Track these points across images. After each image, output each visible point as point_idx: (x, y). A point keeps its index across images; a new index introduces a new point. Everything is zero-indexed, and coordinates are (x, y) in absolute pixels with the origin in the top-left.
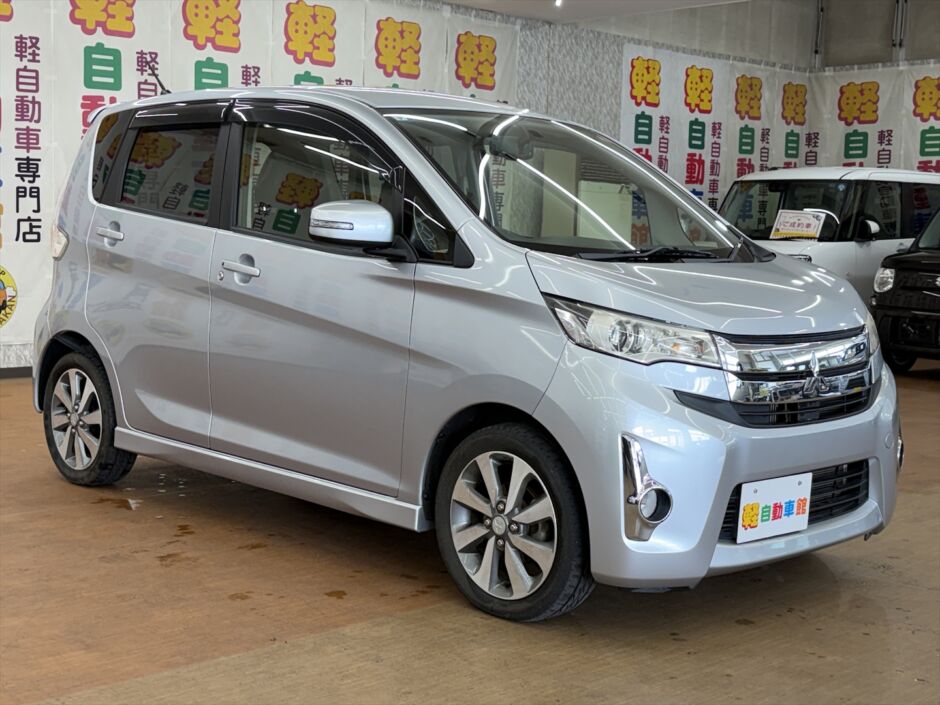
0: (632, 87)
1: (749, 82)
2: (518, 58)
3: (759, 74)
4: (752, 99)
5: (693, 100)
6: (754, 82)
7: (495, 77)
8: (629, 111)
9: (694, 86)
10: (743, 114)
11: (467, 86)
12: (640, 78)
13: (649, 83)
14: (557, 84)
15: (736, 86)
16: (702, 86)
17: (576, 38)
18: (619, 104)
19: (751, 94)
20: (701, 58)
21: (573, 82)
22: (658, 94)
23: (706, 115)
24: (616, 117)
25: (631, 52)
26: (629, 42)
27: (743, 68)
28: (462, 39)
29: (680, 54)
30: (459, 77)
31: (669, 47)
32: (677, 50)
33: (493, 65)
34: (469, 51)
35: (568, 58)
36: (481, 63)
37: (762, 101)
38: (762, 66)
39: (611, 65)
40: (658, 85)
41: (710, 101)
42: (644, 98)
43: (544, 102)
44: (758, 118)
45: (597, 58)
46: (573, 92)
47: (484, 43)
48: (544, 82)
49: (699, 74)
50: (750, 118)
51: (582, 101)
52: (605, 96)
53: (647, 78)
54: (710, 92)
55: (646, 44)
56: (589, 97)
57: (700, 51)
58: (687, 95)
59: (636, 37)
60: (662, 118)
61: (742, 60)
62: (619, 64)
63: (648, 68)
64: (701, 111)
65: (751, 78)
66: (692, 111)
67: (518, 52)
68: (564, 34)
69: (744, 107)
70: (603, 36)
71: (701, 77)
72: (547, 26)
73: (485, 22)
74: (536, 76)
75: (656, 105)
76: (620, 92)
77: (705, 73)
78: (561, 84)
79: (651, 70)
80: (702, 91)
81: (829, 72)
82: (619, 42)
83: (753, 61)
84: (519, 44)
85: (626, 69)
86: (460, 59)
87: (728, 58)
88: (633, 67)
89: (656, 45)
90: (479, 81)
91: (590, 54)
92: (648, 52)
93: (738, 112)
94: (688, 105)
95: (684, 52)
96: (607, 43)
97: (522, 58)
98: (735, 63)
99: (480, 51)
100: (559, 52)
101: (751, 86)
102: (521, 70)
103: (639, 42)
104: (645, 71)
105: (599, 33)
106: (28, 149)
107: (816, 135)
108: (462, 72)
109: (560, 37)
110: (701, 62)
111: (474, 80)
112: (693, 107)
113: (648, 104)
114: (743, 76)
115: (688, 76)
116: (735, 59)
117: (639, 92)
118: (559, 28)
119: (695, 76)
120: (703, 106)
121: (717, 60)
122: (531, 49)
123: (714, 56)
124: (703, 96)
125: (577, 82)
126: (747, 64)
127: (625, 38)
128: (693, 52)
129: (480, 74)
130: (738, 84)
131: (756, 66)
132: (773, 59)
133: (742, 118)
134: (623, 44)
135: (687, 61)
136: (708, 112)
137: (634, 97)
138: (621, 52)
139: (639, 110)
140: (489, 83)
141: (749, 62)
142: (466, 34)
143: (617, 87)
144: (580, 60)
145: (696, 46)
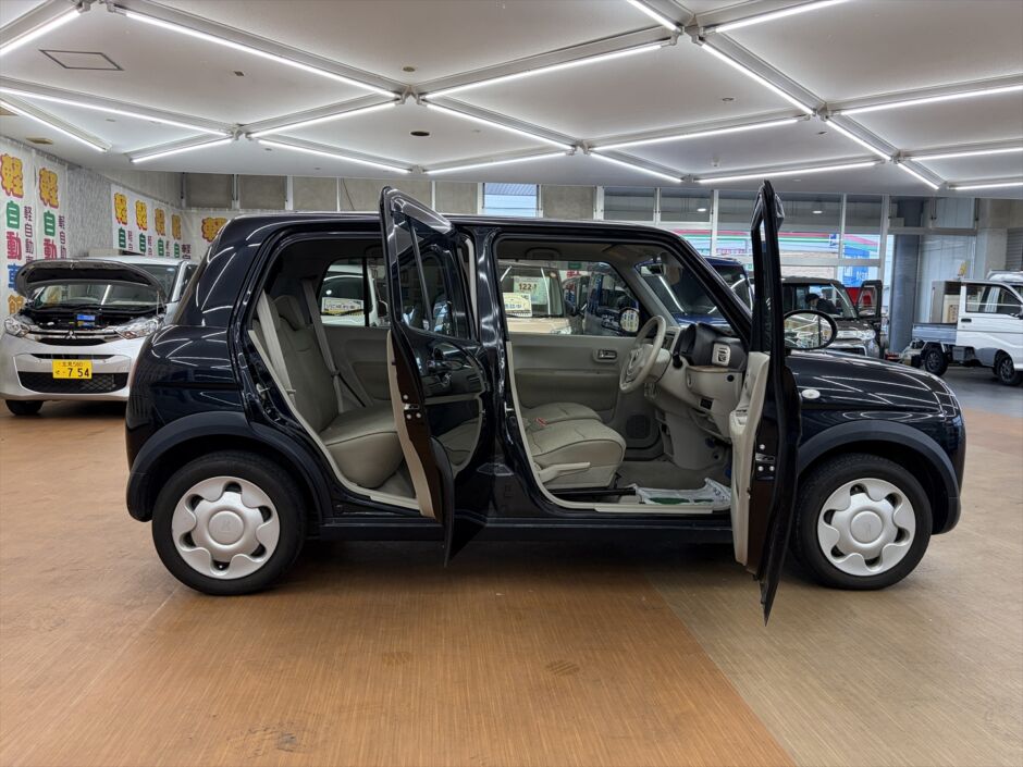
3: (163, 209)
8: (116, 226)
24: (111, 230)
25: (115, 190)
30: (42, 199)
47: (52, 176)
61: (156, 199)
62: (110, 197)
73: (51, 163)
81: (194, 210)
82: (109, 183)
85: (113, 200)
89: (124, 187)
107: (189, 246)
132: (167, 200)
143: (110, 211)
145: (139, 189)
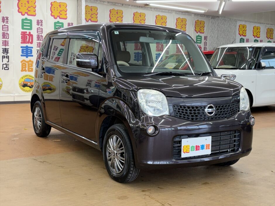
0: (239, 32)
1: (270, 30)
2: (210, 26)
4: (271, 34)
5: (255, 34)
6: (271, 30)
7: (204, 30)
9: (255, 31)
10: (268, 38)
11: (197, 33)
12: (241, 29)
13: (243, 31)
14: (220, 31)
15: (266, 31)
16: (257, 31)
17: (225, 20)
18: (236, 36)
19: (271, 33)
20: (257, 24)
21: (224, 31)
22: (246, 33)
23: (258, 38)
26: (238, 20)
27: (269, 26)
28: (197, 22)
29: (252, 23)
30: (195, 31)
31: (249, 21)
32: (251, 22)
33: (204, 27)
34: (198, 25)
35: (223, 25)
36: (201, 27)
37: (273, 34)
38: (274, 26)
39: (234, 27)
40: (246, 31)
41: (260, 35)
42: (242, 34)
43: (216, 36)
44: (273, 39)
45: (230, 25)
46: (224, 34)
47: (202, 22)
48: (217, 31)
49: (257, 28)
50: (270, 39)
51: (226, 35)
52: (232, 34)
53: (243, 29)
54: (260, 32)
55: (243, 21)
56: (228, 34)
57: (257, 22)
58: (253, 33)
59: (240, 19)
60: (247, 39)
62: (236, 26)
63: (243, 27)
64: (257, 37)
65: (271, 29)
66: (255, 37)
67: (210, 24)
68: (222, 20)
69: (269, 36)
70: (232, 19)
71: (257, 29)
72: (217, 18)
74: (214, 29)
75: (245, 36)
76: (236, 33)
77: (258, 28)
78: (221, 31)
79: (244, 27)
80: (257, 32)
83: (271, 24)
84: (210, 22)
85: (238, 27)
86: (196, 27)
87: (264, 24)
88: (239, 27)
89: (245, 21)
90: (200, 32)
91: (228, 24)
92: (243, 23)
93: (267, 37)
94: (254, 36)
95: (253, 23)
96: (233, 21)
97: (211, 26)
98: (266, 25)
99: (201, 24)
100: (221, 24)
101: (271, 31)
102: (211, 29)
103: (241, 21)
104: (242, 28)
105: (231, 19)
108: (196, 30)
109: (221, 20)
110: (257, 25)
111: (199, 31)
112: (255, 36)
113: (243, 36)
114: (268, 28)
115: (254, 28)
116: (266, 24)
117: (241, 33)
118: (221, 18)
119: (256, 29)
120: (258, 36)
121: (261, 24)
122: (213, 23)
123: (261, 23)
124: (258, 33)
125: (225, 31)
126: (269, 25)
127: (237, 20)
128: (255, 23)
129: (201, 30)
130: (267, 30)
131: (272, 25)
133: (268, 39)
134: (237, 21)
135: (253, 25)
136: (259, 37)
137: (239, 34)
138: (236, 23)
139: (241, 37)
140: (203, 32)
141: (270, 24)
142: (198, 20)
143: (235, 32)
144: (226, 25)
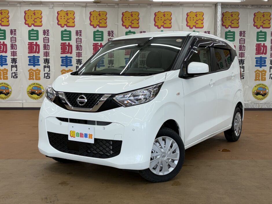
106: (46, 56)
